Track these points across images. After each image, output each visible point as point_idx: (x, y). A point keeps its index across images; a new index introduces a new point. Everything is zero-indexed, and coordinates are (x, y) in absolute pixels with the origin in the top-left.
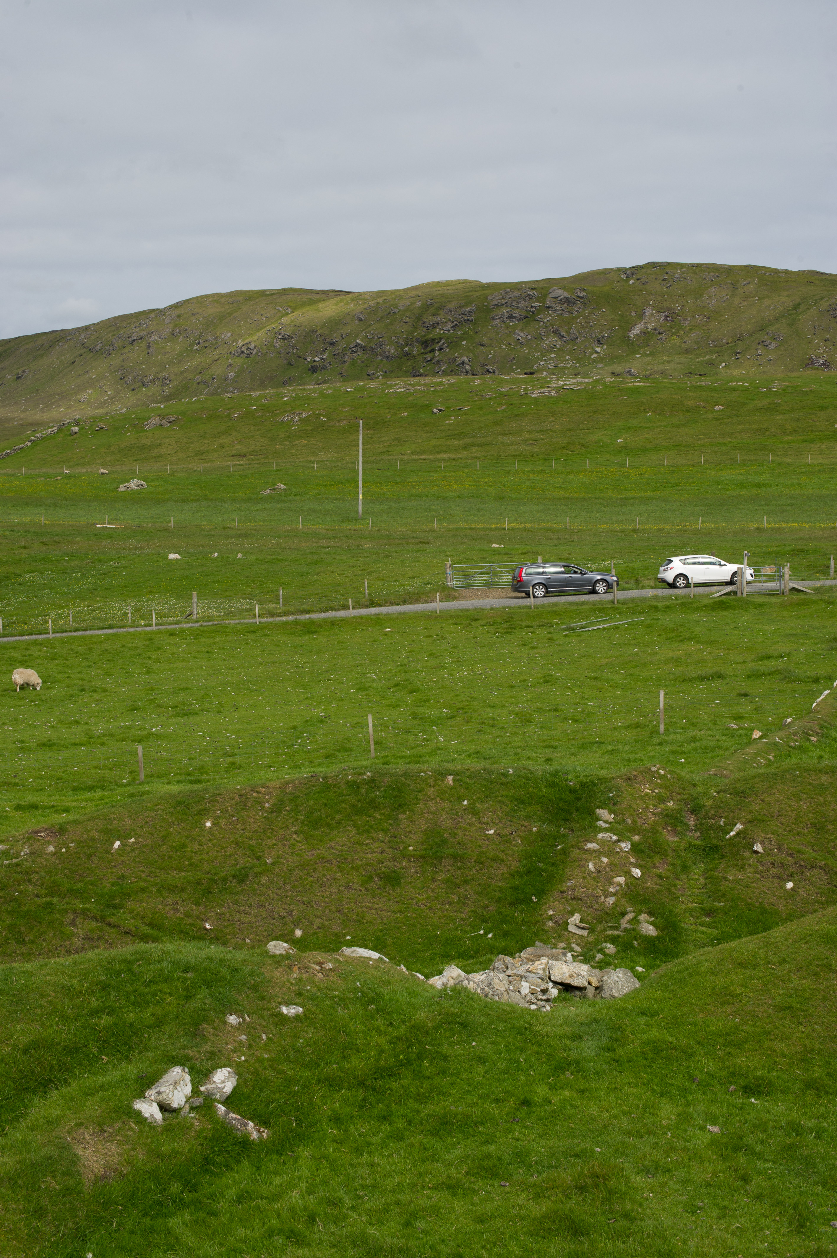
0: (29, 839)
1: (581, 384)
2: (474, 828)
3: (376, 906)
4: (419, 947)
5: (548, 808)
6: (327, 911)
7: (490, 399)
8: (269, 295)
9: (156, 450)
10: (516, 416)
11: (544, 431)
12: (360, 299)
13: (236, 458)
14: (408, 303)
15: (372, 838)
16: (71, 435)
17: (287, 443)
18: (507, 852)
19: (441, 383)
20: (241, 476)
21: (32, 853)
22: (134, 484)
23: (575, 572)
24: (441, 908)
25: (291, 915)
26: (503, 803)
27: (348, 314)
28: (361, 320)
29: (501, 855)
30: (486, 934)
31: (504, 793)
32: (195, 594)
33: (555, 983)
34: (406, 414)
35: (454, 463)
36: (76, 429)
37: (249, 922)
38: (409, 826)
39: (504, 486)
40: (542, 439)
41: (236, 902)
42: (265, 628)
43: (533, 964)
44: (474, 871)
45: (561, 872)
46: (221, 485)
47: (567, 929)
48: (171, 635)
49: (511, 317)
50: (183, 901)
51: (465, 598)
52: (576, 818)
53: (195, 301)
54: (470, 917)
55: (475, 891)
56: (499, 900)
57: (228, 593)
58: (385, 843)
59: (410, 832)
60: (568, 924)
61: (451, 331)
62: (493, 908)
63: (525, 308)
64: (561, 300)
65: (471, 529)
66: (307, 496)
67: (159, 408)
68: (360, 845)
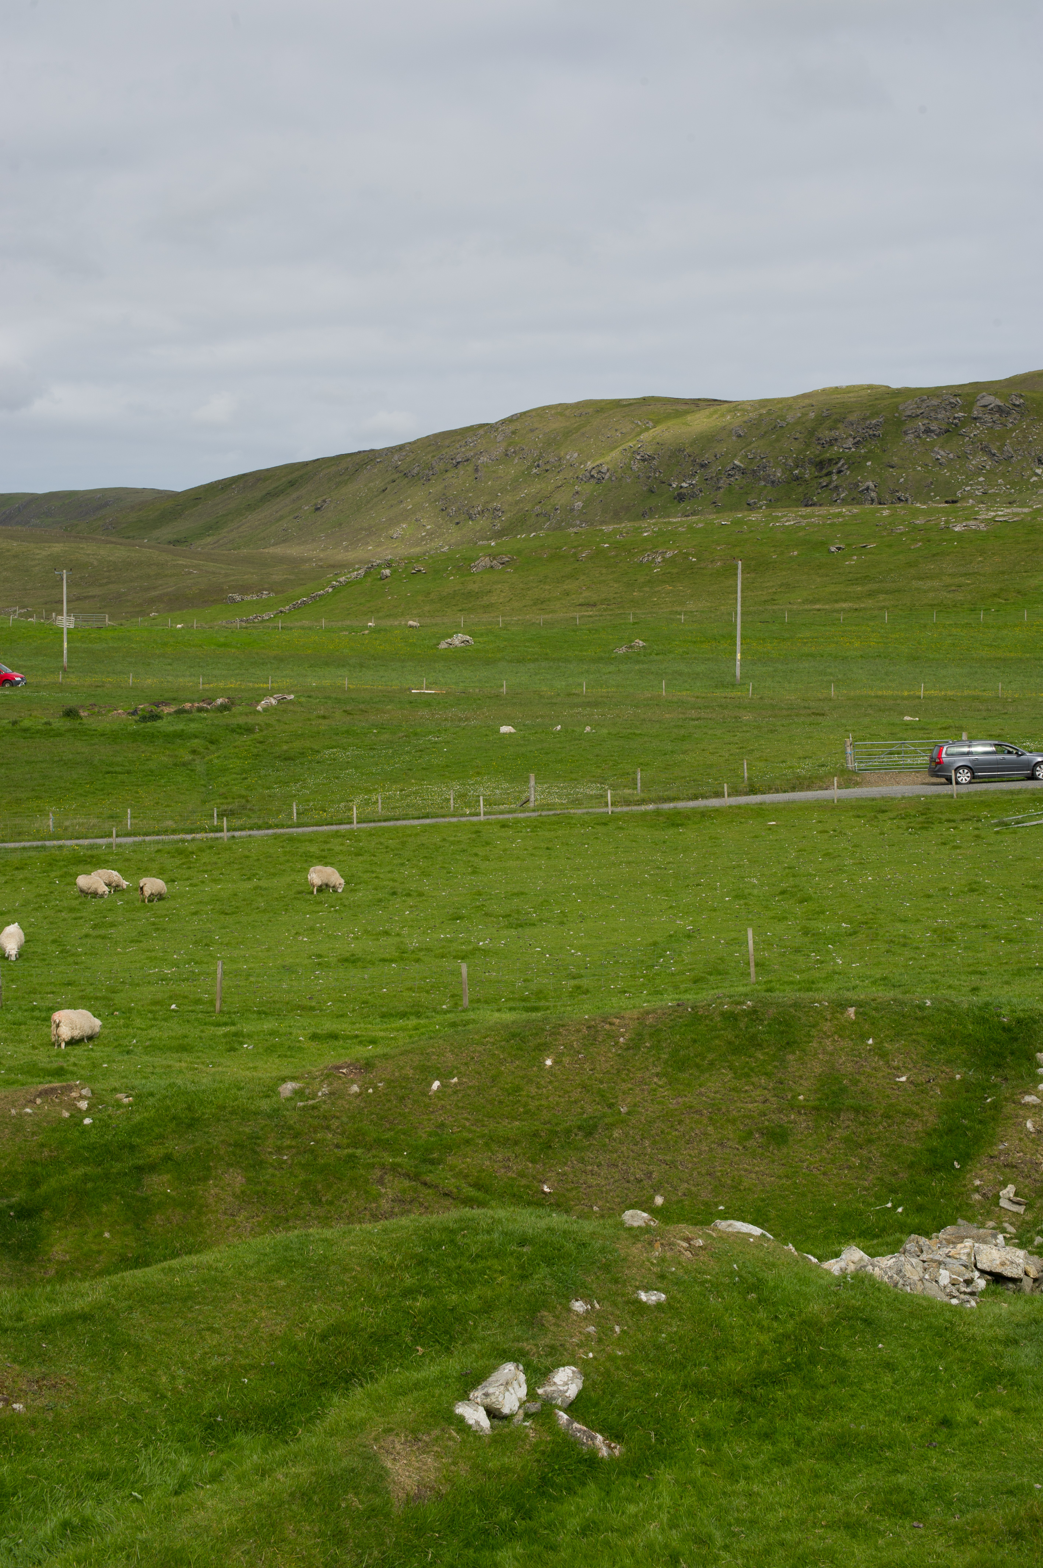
0: (328, 1076)
1: (1017, 514)
2: (881, 1074)
3: (757, 1169)
4: (810, 1222)
5: (975, 1050)
6: (695, 1173)
7: (901, 534)
8: (625, 406)
9: (485, 598)
10: (934, 555)
11: (969, 574)
12: (739, 410)
13: (584, 608)
14: (799, 415)
15: (753, 1084)
16: (381, 579)
17: (647, 589)
18: (922, 1104)
19: (840, 515)
20: (589, 630)
21: (332, 1093)
22: (457, 640)
23: (1009, 753)
24: (838, 1174)
25: (650, 1178)
26: (918, 1042)
27: (724, 428)
28: (739, 436)
29: (916, 1109)
30: (895, 1207)
31: (919, 1030)
32: (532, 776)
33: (983, 1272)
34: (796, 553)
35: (856, 614)
36: (387, 572)
37: (598, 1185)
38: (799, 1069)
39: (919, 643)
40: (968, 585)
41: (582, 1160)
42: (620, 819)
43: (955, 1247)
44: (881, 1127)
45: (990, 1131)
46: (566, 642)
47: (998, 1204)
48: (503, 826)
49: (928, 431)
50: (516, 1157)
51: (869, 784)
52: (1011, 1064)
53: (534, 413)
54: (874, 1185)
55: (882, 1152)
56: (911, 1166)
57: (573, 776)
58: (768, 1090)
59: (801, 1077)
60: (999, 1197)
61: (853, 450)
62: (904, 1175)
63: (946, 420)
64: (992, 409)
65: (877, 697)
66: (672, 656)
67: (490, 546)
68: (737, 1092)
